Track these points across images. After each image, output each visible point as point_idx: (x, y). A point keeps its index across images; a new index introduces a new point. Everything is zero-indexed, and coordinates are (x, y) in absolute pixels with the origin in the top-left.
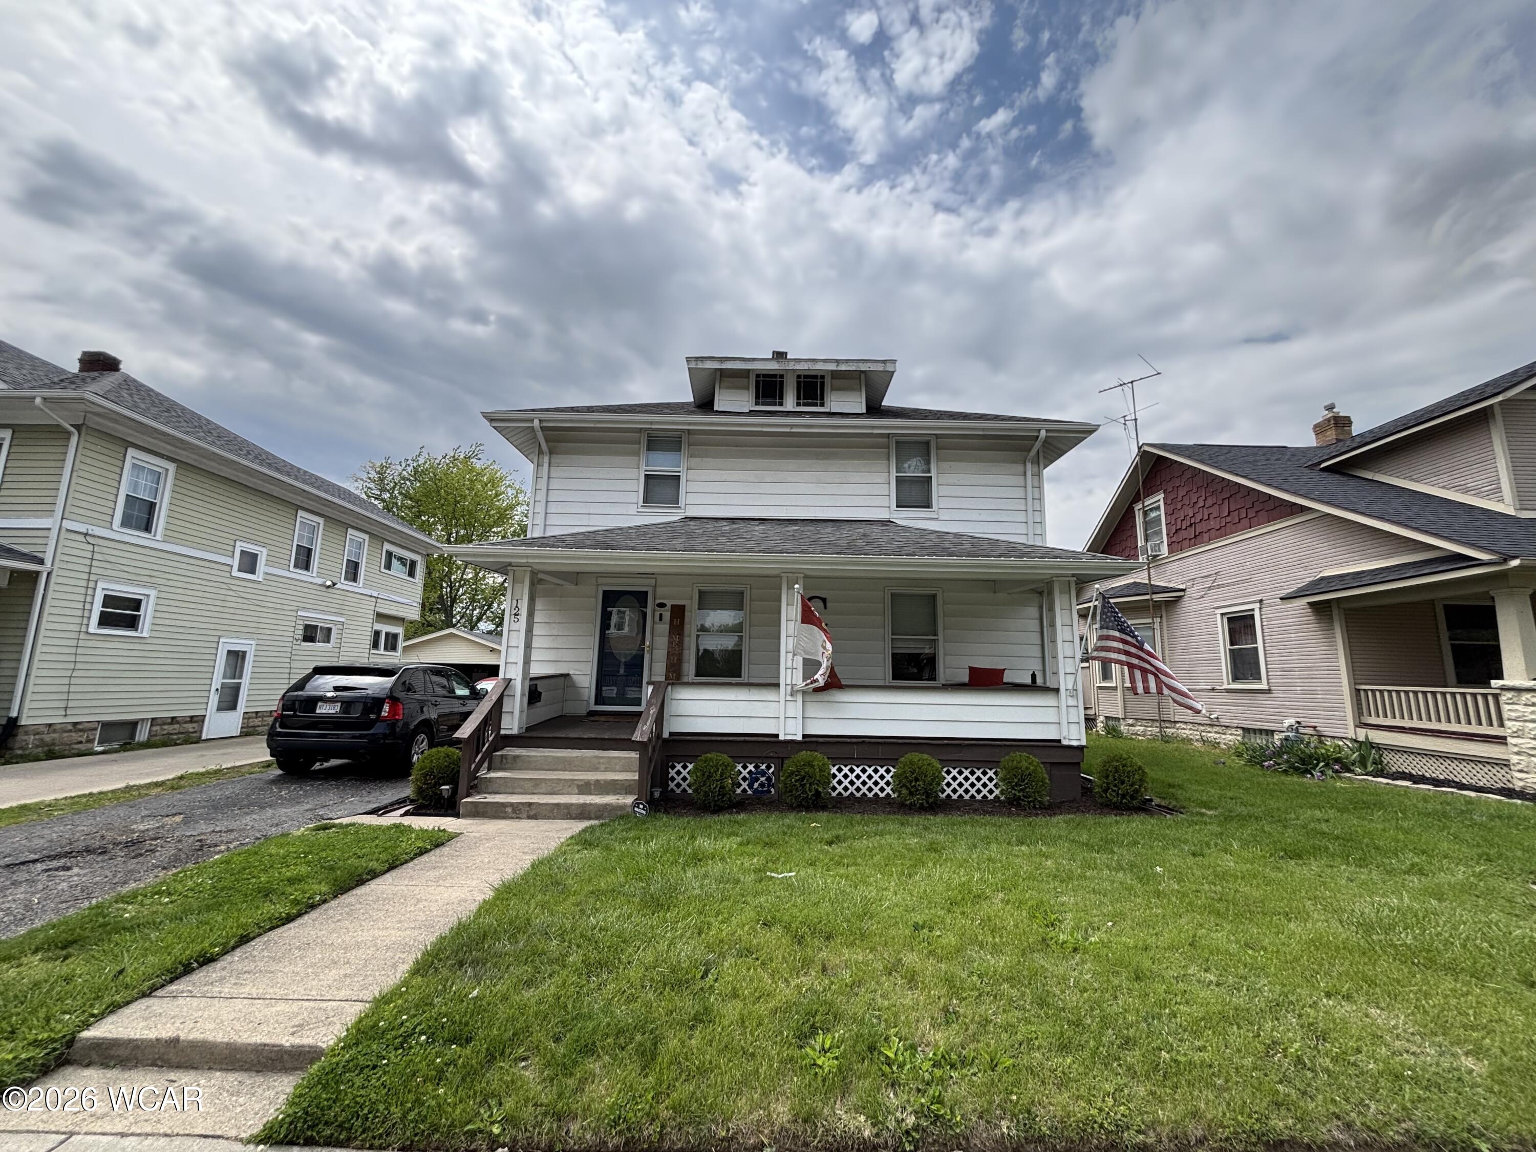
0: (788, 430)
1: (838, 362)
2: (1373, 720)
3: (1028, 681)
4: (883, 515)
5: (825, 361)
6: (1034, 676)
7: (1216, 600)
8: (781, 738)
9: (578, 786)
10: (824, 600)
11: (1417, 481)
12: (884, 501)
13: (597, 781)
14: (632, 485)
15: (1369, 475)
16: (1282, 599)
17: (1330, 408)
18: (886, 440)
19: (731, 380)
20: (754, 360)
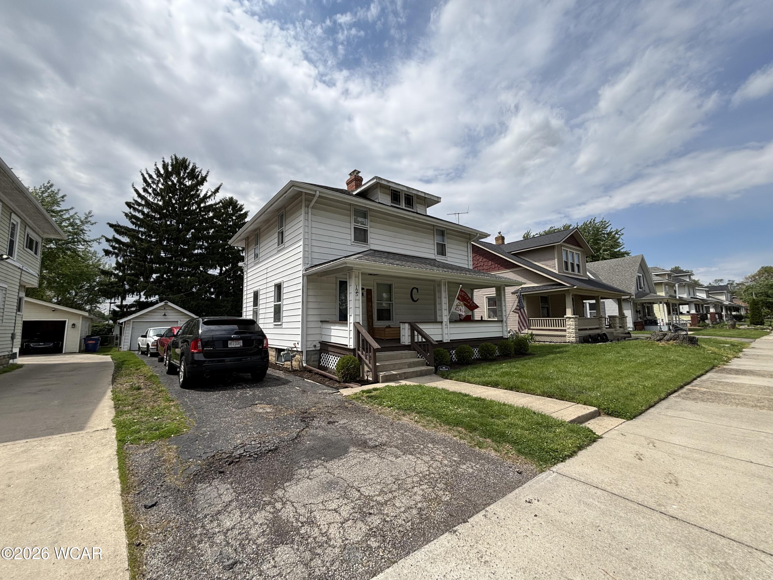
0: (412, 218)
1: (425, 193)
2: (532, 328)
3: (480, 319)
4: (432, 257)
5: (422, 192)
6: (482, 317)
7: (484, 292)
8: (445, 341)
9: (408, 365)
10: (417, 289)
11: (536, 261)
12: (432, 251)
13: (413, 362)
14: (348, 231)
15: (523, 258)
16: (512, 293)
17: (500, 233)
18: (432, 227)
19: (384, 189)
20: (399, 185)
